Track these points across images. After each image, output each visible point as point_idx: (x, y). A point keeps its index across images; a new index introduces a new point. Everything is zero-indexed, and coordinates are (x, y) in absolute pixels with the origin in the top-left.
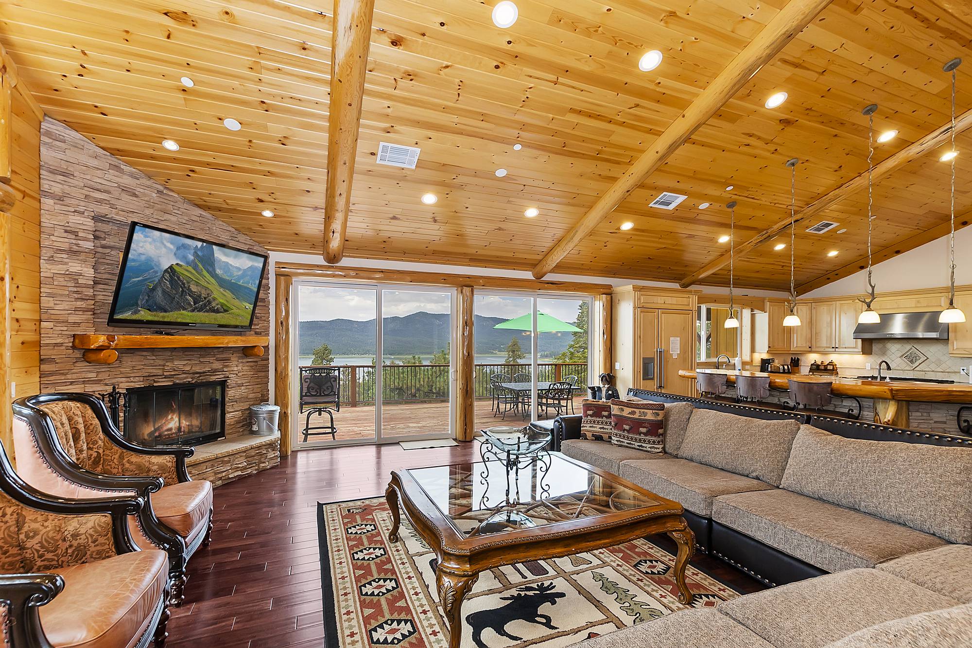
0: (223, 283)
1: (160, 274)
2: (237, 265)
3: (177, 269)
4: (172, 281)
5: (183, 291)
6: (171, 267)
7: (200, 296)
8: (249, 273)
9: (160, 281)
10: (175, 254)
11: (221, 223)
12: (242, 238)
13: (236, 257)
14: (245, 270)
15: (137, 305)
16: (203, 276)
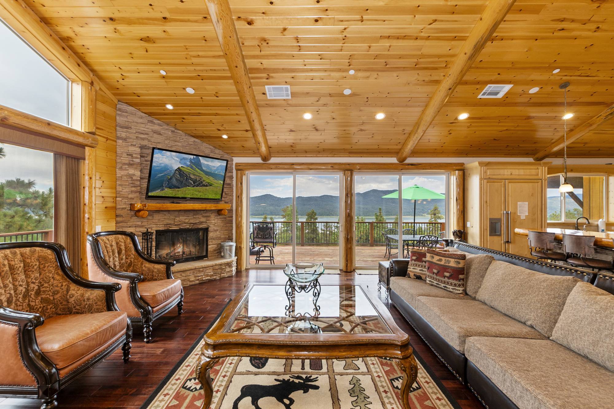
0: (207, 173)
1: (173, 172)
2: (214, 165)
3: (182, 169)
4: (180, 174)
5: (187, 178)
6: (179, 168)
7: (196, 180)
8: (220, 168)
9: (174, 175)
10: (180, 162)
11: (205, 144)
12: (217, 151)
13: (212, 162)
14: (217, 167)
15: (163, 187)
16: (197, 171)
